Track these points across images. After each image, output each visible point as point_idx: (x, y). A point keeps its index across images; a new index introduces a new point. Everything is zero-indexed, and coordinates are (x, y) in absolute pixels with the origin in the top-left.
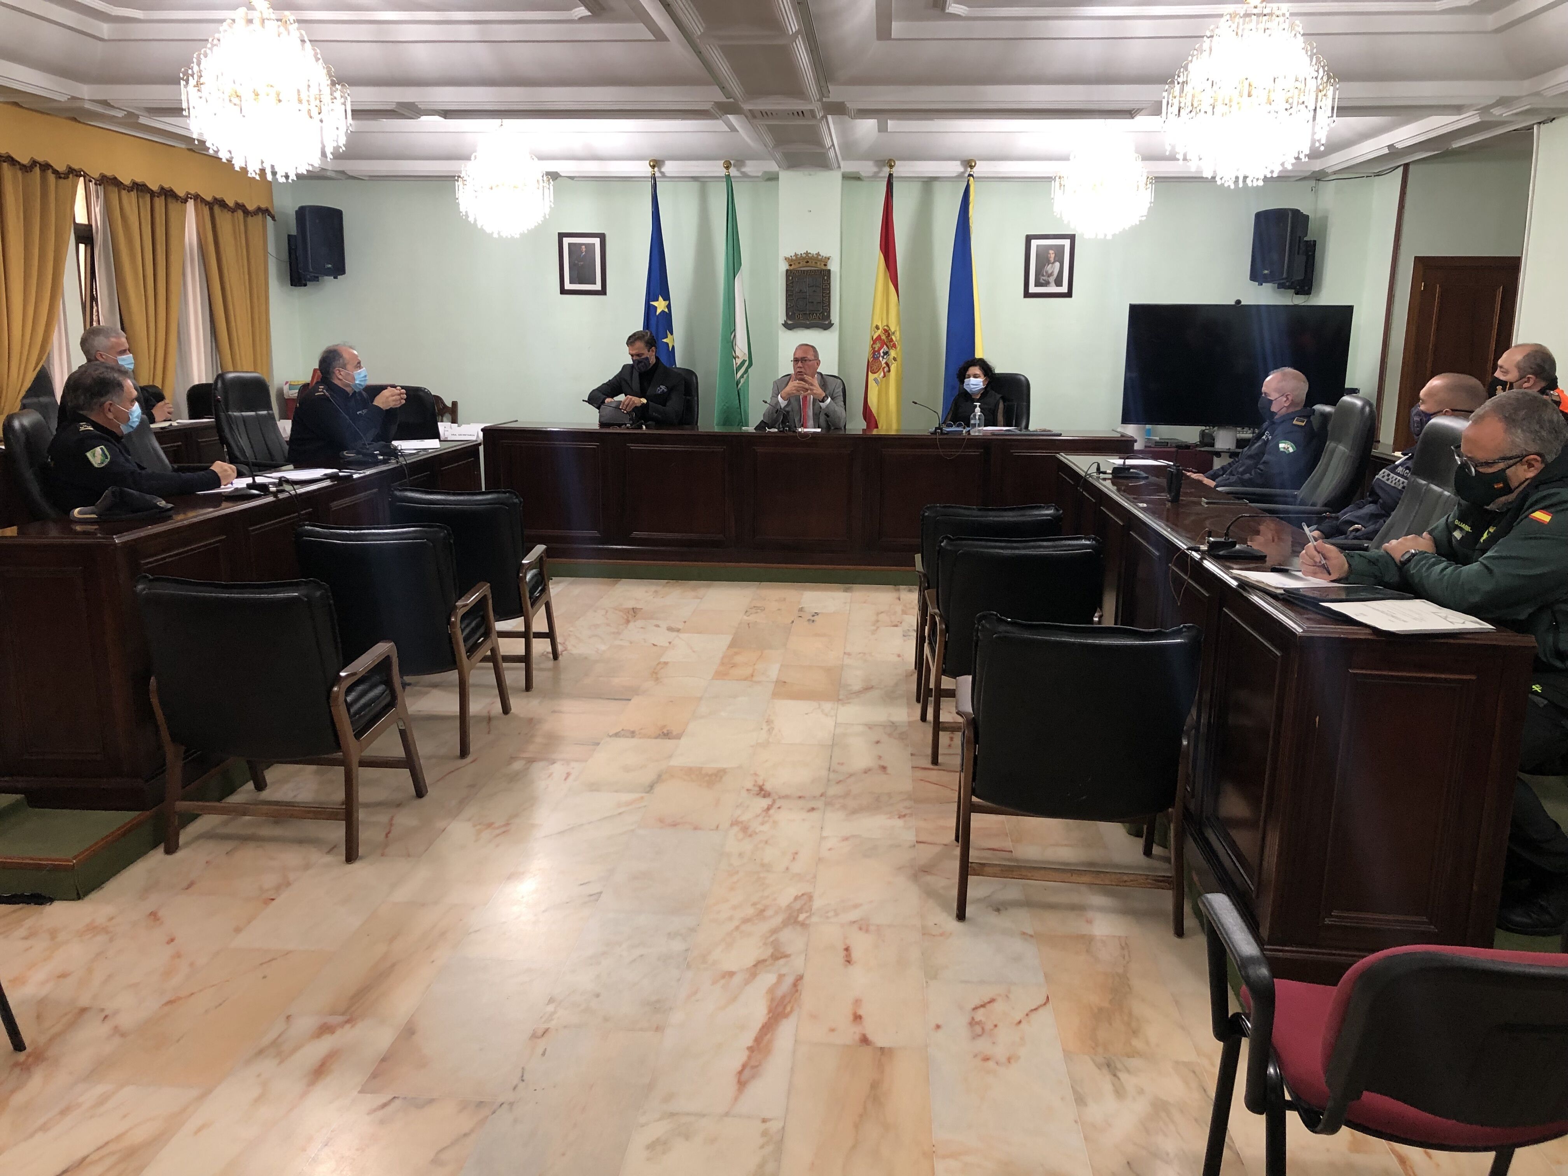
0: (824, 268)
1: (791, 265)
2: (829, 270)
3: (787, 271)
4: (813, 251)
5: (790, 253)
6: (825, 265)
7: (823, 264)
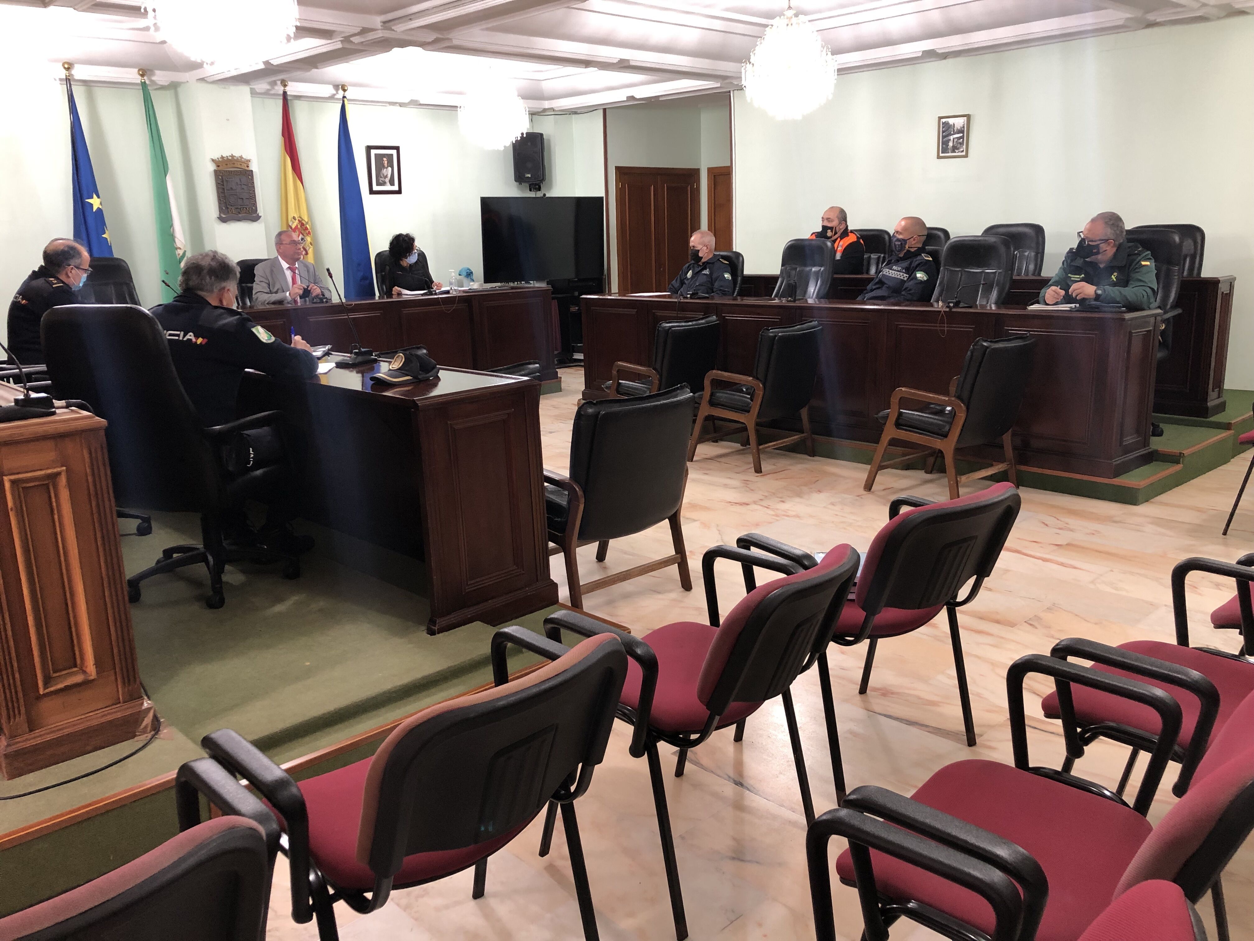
0: (247, 168)
1: (218, 166)
2: (252, 171)
3: (215, 171)
4: (237, 154)
5: (217, 156)
6: (248, 167)
7: (245, 165)
